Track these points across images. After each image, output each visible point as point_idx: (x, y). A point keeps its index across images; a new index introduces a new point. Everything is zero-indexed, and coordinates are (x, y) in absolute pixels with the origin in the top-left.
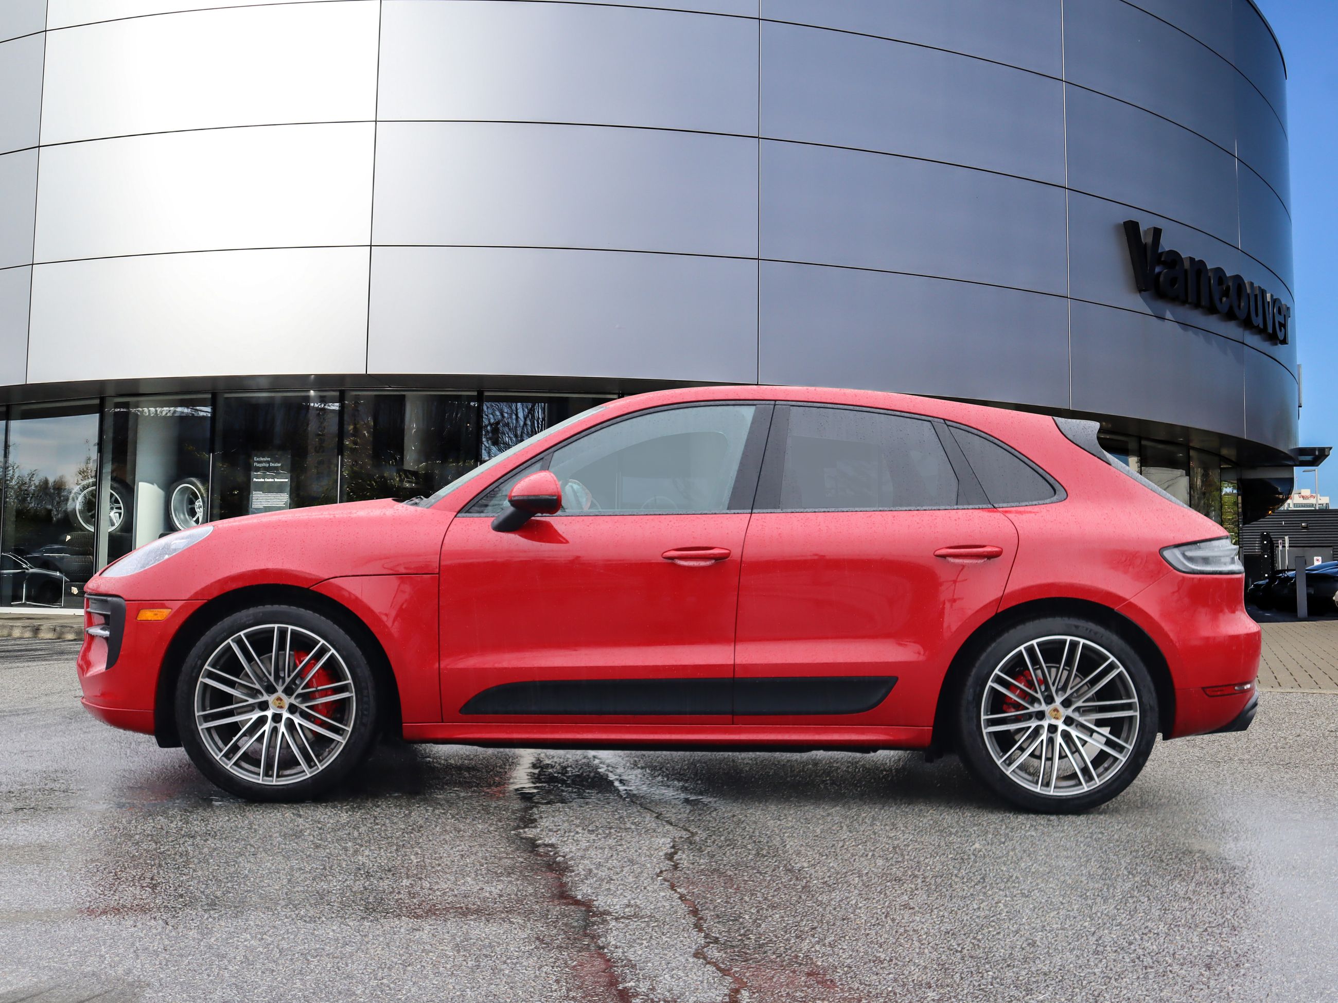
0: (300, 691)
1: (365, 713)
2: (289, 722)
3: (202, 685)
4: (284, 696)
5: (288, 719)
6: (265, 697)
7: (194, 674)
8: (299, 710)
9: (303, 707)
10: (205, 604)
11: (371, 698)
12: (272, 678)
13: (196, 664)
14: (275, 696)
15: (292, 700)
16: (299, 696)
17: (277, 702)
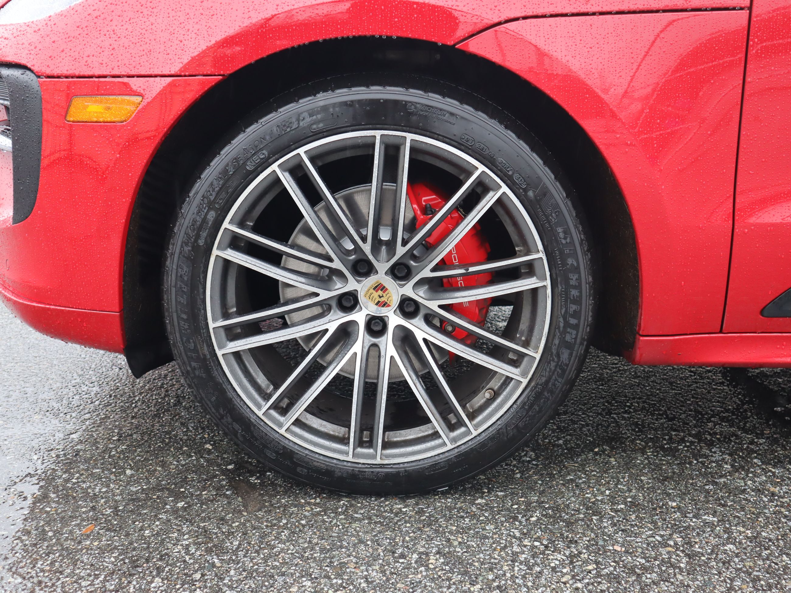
0: (426, 273)
1: (573, 321)
2: (402, 334)
3: (220, 264)
4: (389, 282)
5: (400, 327)
6: (352, 285)
7: (201, 242)
8: (422, 312)
9: (434, 305)
10: (219, 85)
11: (585, 288)
12: (367, 248)
13: (204, 220)
14: (372, 280)
15: (408, 290)
16: (422, 282)
17: (376, 295)
